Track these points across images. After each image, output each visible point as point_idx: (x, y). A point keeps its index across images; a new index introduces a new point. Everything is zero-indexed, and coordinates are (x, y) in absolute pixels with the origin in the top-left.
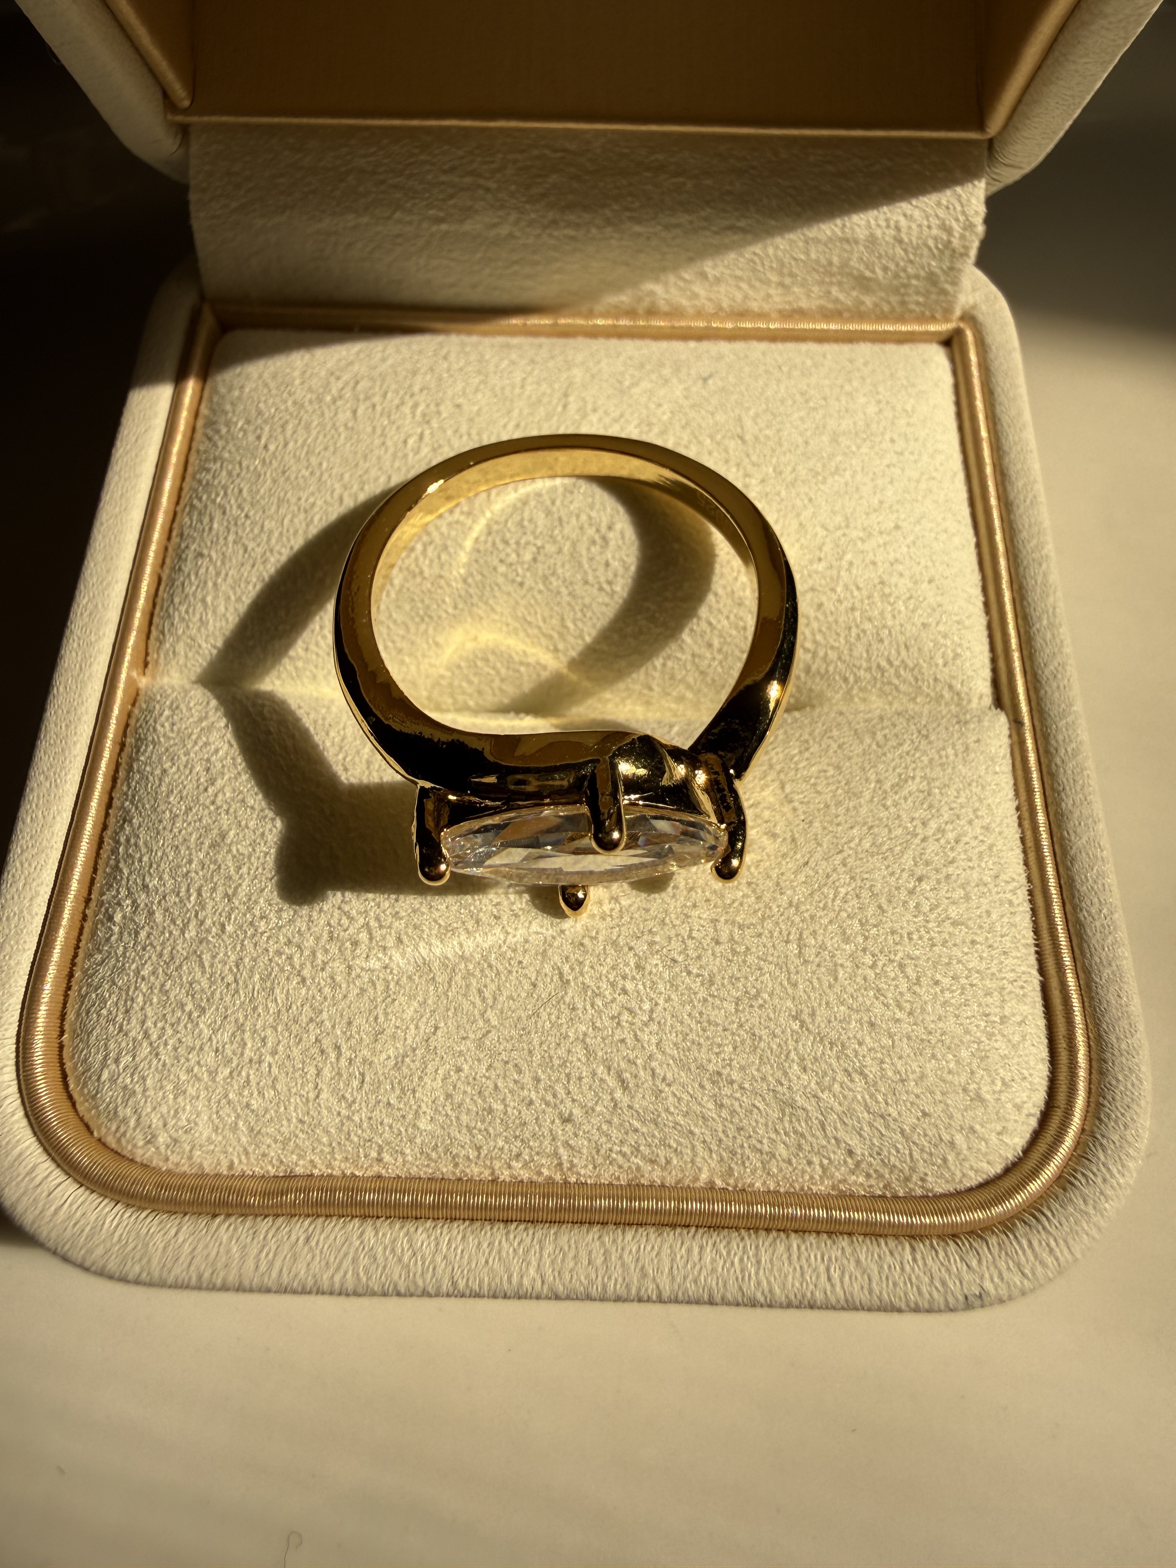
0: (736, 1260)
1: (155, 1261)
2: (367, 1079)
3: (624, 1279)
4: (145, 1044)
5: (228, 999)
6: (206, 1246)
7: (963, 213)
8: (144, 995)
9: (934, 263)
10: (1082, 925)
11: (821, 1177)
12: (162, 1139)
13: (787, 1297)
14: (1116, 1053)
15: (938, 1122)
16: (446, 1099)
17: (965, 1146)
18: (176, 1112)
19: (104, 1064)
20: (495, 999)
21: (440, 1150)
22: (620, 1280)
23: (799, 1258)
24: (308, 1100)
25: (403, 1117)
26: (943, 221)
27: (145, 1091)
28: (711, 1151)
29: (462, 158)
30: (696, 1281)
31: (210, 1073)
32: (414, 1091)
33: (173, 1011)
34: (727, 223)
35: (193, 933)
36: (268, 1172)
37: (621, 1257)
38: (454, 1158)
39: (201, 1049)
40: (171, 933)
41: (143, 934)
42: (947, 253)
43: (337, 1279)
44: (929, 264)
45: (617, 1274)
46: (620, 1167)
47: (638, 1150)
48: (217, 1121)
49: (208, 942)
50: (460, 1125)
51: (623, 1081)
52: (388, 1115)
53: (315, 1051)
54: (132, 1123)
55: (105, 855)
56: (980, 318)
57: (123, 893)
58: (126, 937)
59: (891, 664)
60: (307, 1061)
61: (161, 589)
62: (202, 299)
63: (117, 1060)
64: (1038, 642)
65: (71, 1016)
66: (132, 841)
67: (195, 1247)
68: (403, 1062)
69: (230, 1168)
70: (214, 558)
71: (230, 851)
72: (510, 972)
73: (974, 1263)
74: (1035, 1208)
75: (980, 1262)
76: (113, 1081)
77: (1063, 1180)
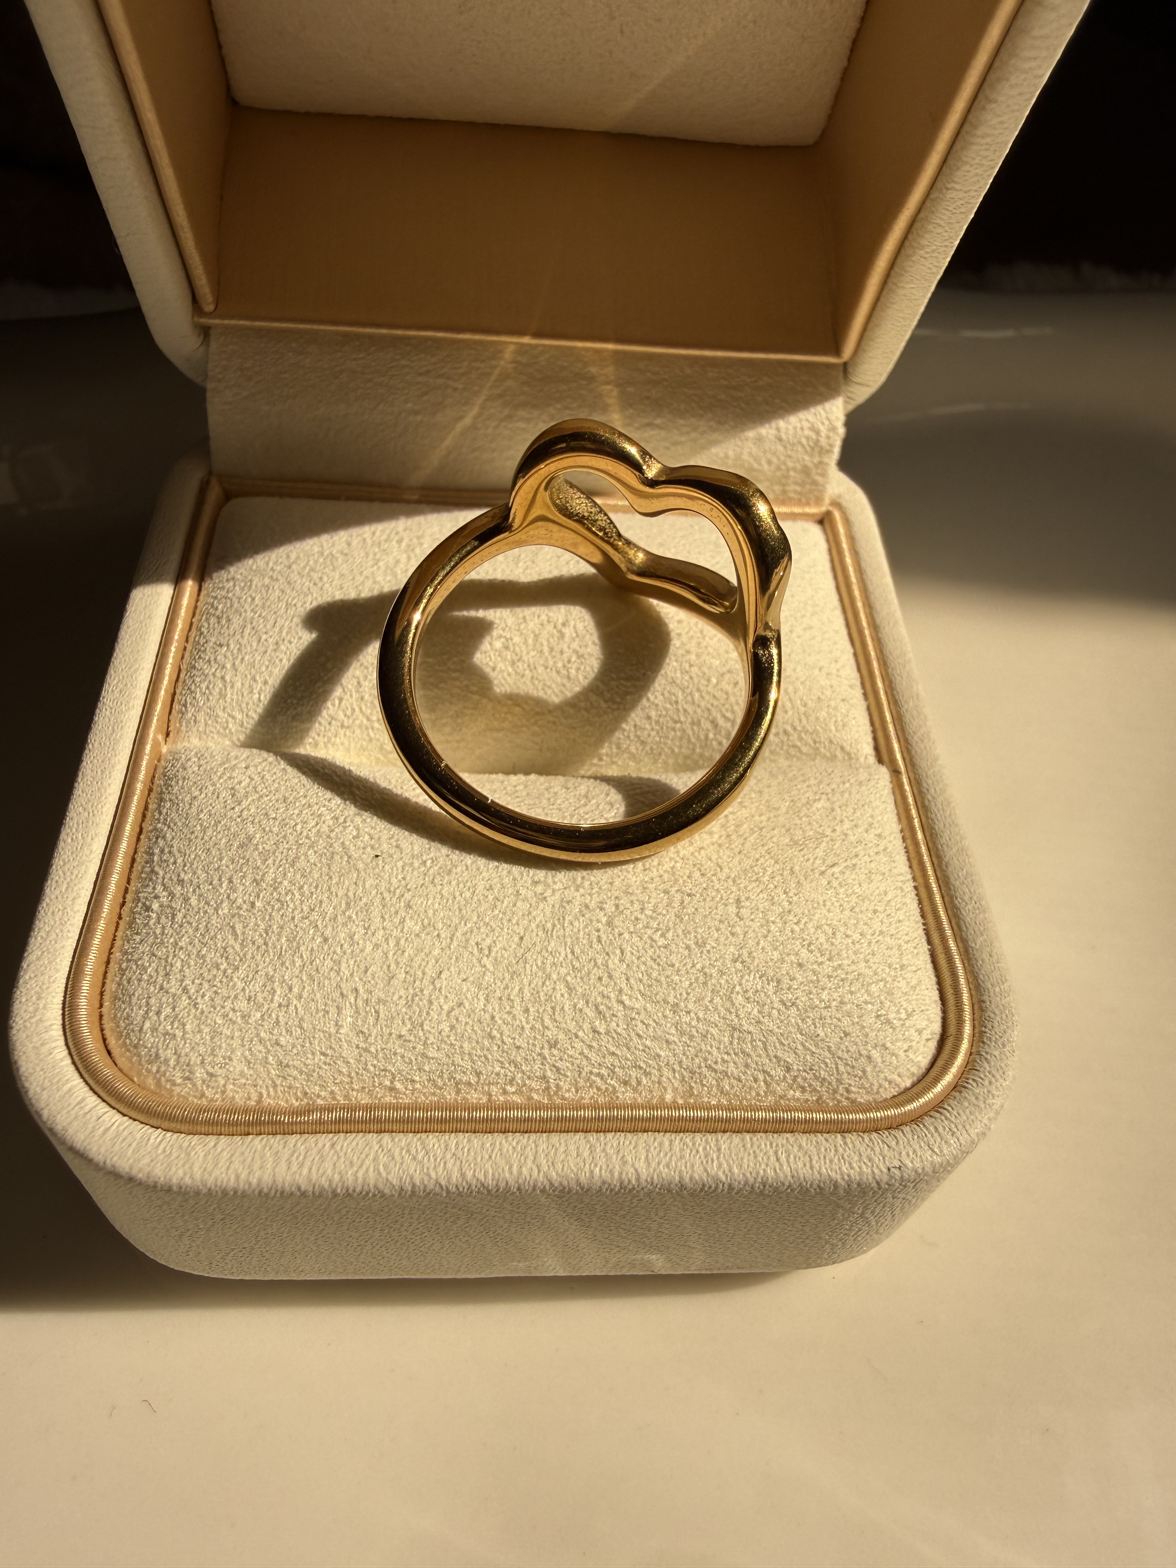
0: (701, 1149)
2: (382, 1015)
3: (608, 1166)
4: (184, 998)
5: (259, 958)
6: (242, 1155)
7: (828, 418)
8: (183, 960)
9: (807, 458)
11: (765, 1093)
12: (199, 1075)
14: (992, 995)
15: (857, 1040)
16: (451, 1030)
17: (879, 1060)
18: (213, 1050)
19: (146, 1016)
20: (490, 950)
21: (445, 1076)
22: (604, 1167)
23: (751, 1146)
24: (330, 1034)
25: (414, 1048)
26: (812, 424)
27: (185, 1033)
28: (674, 1071)
30: (668, 1165)
31: (243, 1017)
32: (422, 1025)
33: (209, 970)
35: (226, 911)
37: (604, 1151)
38: (457, 1084)
39: (236, 997)
40: (205, 912)
41: (179, 916)
42: (817, 450)
43: (360, 1175)
44: (803, 460)
45: (602, 1162)
46: (599, 1089)
47: (614, 1072)
48: (249, 1057)
49: (240, 916)
50: (462, 1053)
51: (600, 1013)
52: (401, 1047)
53: (336, 995)
54: (172, 1063)
55: (137, 867)
56: (844, 504)
57: (159, 888)
58: (163, 920)
59: (795, 729)
60: (330, 1002)
61: (182, 675)
62: (210, 473)
63: (158, 1013)
64: (907, 718)
65: (111, 986)
66: (166, 850)
67: (232, 1155)
68: (413, 1000)
69: (259, 1102)
70: (232, 646)
71: (257, 849)
72: (502, 929)
73: (893, 1144)
74: (938, 1107)
75: (897, 1143)
76: (154, 1030)
77: (958, 1087)
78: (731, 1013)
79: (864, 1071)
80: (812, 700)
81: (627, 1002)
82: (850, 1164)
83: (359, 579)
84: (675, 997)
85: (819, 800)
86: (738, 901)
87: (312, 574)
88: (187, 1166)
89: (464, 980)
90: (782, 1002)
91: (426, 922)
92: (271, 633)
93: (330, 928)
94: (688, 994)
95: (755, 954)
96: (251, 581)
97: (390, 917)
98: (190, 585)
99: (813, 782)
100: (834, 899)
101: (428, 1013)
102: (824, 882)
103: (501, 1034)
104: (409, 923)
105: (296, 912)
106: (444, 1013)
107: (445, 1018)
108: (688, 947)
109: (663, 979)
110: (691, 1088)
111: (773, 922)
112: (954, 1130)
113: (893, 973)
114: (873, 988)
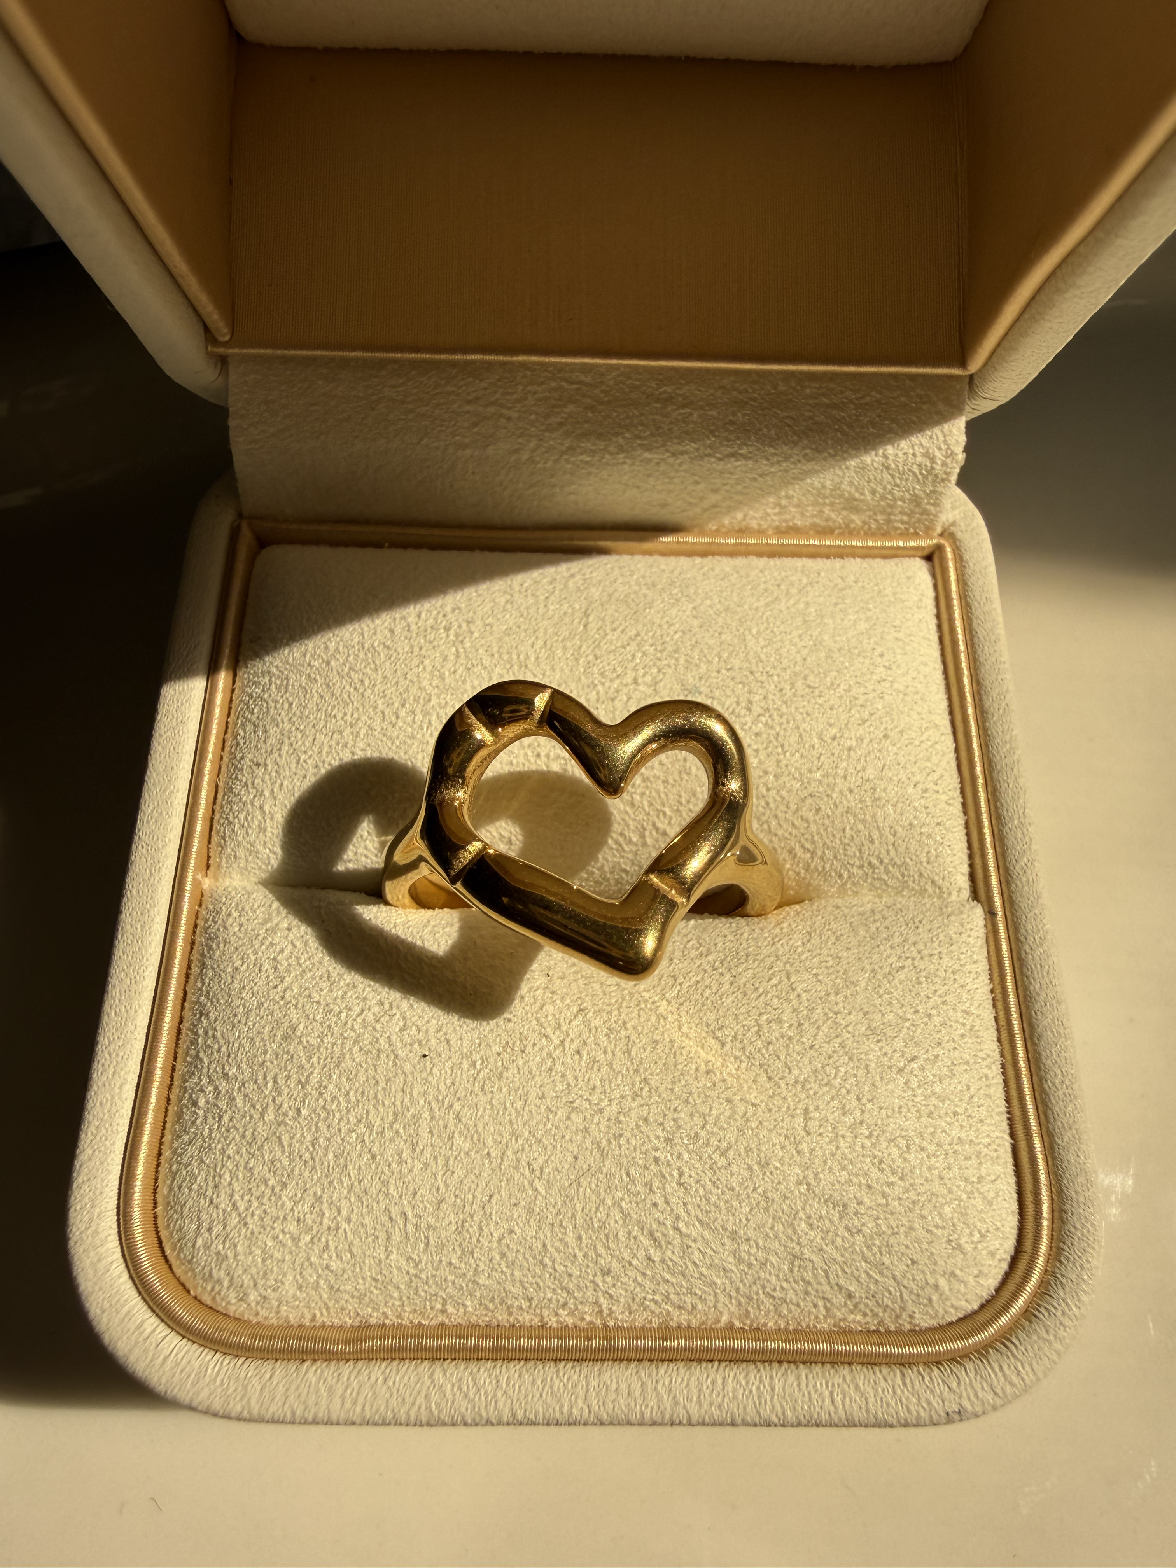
0: (754, 1389)
1: (253, 1402)
2: (432, 1242)
3: (659, 1407)
4: (234, 1216)
5: (306, 1174)
6: (298, 1388)
7: (946, 442)
8: (231, 1172)
9: (918, 487)
10: (1047, 1094)
11: (825, 1317)
12: (253, 1296)
13: (797, 1417)
14: (1075, 1204)
15: (924, 1268)
16: (502, 1258)
17: (947, 1288)
18: (265, 1274)
19: (198, 1231)
20: (542, 1171)
21: (497, 1301)
22: (656, 1408)
23: (807, 1386)
24: (380, 1261)
25: (465, 1275)
26: (927, 450)
27: (236, 1255)
28: (731, 1297)
29: (486, 389)
30: (720, 1407)
31: (293, 1239)
32: (472, 1253)
33: (258, 1186)
34: (730, 450)
35: (272, 1117)
36: (346, 1323)
37: (656, 1389)
38: (508, 1308)
39: (285, 1218)
40: (251, 1117)
41: (226, 1118)
42: (931, 478)
43: (413, 1412)
44: (914, 488)
45: (653, 1403)
46: (653, 1312)
47: (668, 1298)
48: (300, 1281)
49: (286, 1125)
50: (514, 1281)
51: (655, 1240)
52: (451, 1273)
53: (384, 1219)
54: (226, 1283)
55: (183, 1045)
56: (957, 532)
57: (205, 1080)
58: (210, 1120)
59: (881, 862)
60: (379, 1227)
61: (219, 797)
62: (240, 515)
63: (210, 1230)
65: (163, 1190)
66: (210, 1033)
67: (287, 1390)
68: (463, 1227)
69: (313, 1320)
70: (269, 768)
71: (300, 1042)
72: (555, 1147)
73: (954, 1385)
74: (1005, 1338)
75: (959, 1383)
76: (207, 1247)
77: (1029, 1314)
78: (792, 1240)
79: (930, 1300)
80: (903, 827)
81: (684, 1230)
82: (907, 1407)
83: (404, 683)
84: (735, 1224)
85: (903, 968)
86: (806, 1111)
87: (352, 674)
88: (244, 1401)
89: (515, 1205)
90: (847, 1228)
91: (476, 1137)
92: (310, 753)
93: (377, 1144)
94: (748, 1220)
95: (821, 1176)
96: (287, 679)
97: (439, 1131)
98: (223, 678)
99: (897, 940)
100: (910, 1103)
101: (478, 1240)
102: (902, 1081)
103: (553, 1261)
104: (458, 1140)
105: (342, 1124)
106: (495, 1239)
107: (495, 1245)
108: (750, 1168)
109: (722, 1204)
110: (748, 1311)
111: (843, 1137)
112: (1020, 1368)
113: (969, 1188)
114: (947, 1210)
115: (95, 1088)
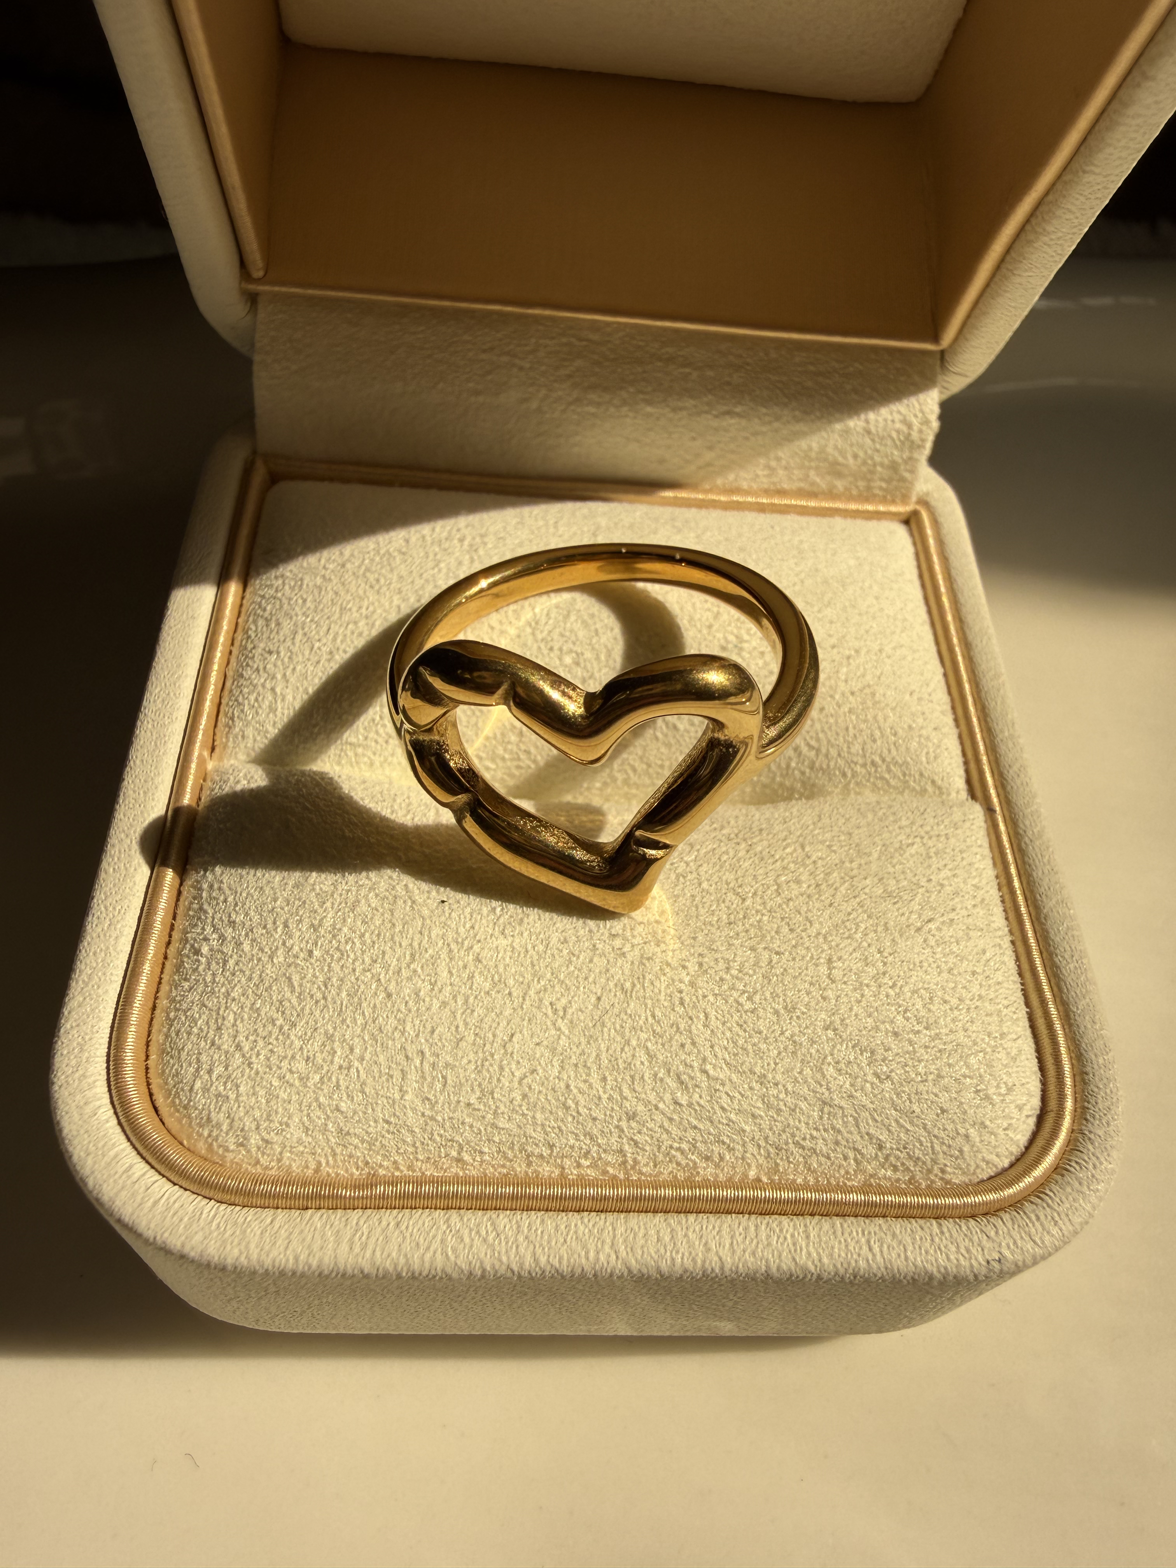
0: (788, 1236)
1: (252, 1246)
2: (449, 1081)
3: (690, 1253)
4: (237, 1056)
5: (317, 1013)
6: (302, 1231)
7: (922, 411)
8: (235, 1013)
9: (896, 453)
10: (1058, 967)
11: (855, 1171)
12: (254, 1140)
13: (834, 1265)
14: (1096, 1067)
15: (955, 1117)
16: (523, 1099)
17: (978, 1139)
18: (269, 1115)
19: (196, 1074)
20: (565, 1011)
21: (516, 1148)
22: (687, 1254)
23: (843, 1234)
24: (394, 1101)
25: (484, 1117)
26: (905, 416)
27: (238, 1096)
28: (759, 1146)
29: (500, 340)
30: (754, 1253)
31: (301, 1079)
32: (492, 1093)
33: (264, 1026)
34: (725, 408)
35: (281, 959)
36: (352, 1173)
37: (686, 1235)
38: (528, 1156)
39: (293, 1057)
40: (259, 960)
41: (231, 962)
42: (907, 444)
43: (427, 1257)
44: (892, 454)
45: (683, 1248)
46: (678, 1164)
47: (695, 1147)
48: (307, 1123)
49: (297, 965)
50: (535, 1124)
51: (682, 1083)
52: (469, 1115)
53: (401, 1058)
54: (225, 1127)
55: (185, 901)
56: (933, 503)
57: (209, 929)
58: (214, 965)
59: (884, 760)
60: (394, 1066)
61: (228, 684)
62: (254, 452)
63: (210, 1072)
64: (1002, 749)
65: (158, 1038)
66: (216, 886)
67: (291, 1233)
68: (483, 1065)
69: (317, 1171)
70: (282, 654)
71: (314, 889)
72: (578, 988)
73: (992, 1234)
74: (1038, 1191)
75: (997, 1233)
76: (206, 1090)
77: (1059, 1169)
78: (821, 1086)
79: (961, 1151)
80: (903, 729)
81: (711, 1072)
82: (947, 1255)
83: (419, 582)
84: (762, 1067)
85: (913, 844)
86: (830, 961)
87: (368, 574)
88: (242, 1246)
89: (538, 1044)
90: (877, 1075)
91: (496, 977)
92: (324, 641)
93: (393, 983)
94: (776, 1064)
95: (848, 1021)
96: (302, 580)
97: (458, 971)
99: (904, 822)
100: (931, 960)
101: (499, 1080)
102: (920, 940)
103: (577, 1104)
104: (478, 980)
105: (357, 964)
106: (516, 1080)
107: (516, 1085)
108: (776, 1012)
109: (750, 1047)
110: (777, 1165)
111: (867, 986)
112: (1057, 1218)
113: (992, 1043)
114: (972, 1060)
115: (88, 938)
